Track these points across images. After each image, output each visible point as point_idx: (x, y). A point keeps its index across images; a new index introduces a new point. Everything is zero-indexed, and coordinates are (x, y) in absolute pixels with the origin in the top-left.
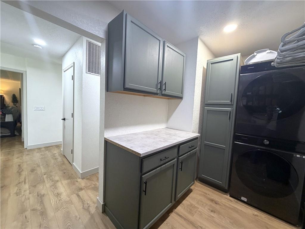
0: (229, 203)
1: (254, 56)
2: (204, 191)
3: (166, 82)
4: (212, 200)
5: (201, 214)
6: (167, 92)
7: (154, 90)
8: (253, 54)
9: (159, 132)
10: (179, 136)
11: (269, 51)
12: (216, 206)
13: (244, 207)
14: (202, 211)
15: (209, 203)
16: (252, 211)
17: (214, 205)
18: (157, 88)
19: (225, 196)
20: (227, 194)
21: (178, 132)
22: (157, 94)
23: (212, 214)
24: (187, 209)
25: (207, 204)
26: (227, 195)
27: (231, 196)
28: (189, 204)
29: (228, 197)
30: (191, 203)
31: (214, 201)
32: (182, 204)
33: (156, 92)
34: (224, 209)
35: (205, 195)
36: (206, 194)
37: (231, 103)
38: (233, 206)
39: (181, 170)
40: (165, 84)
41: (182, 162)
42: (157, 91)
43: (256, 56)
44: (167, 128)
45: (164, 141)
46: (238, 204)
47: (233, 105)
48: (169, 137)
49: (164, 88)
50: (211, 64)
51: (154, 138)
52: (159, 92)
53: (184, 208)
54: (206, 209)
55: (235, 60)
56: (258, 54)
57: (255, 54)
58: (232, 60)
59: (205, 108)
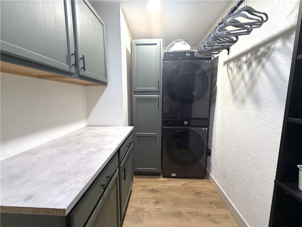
0: (165, 185)
1: (173, 45)
2: (142, 185)
3: (83, 56)
4: (152, 191)
5: (149, 214)
6: (87, 73)
7: (64, 66)
8: (172, 43)
9: (79, 135)
10: (113, 136)
11: (184, 42)
12: (157, 195)
13: (175, 182)
14: (149, 209)
15: (151, 195)
16: (181, 182)
17: (155, 195)
18: (68, 62)
19: (160, 179)
20: (160, 176)
21: (107, 129)
22: (70, 74)
23: (158, 206)
24: (134, 218)
25: (149, 198)
26: (161, 178)
27: (163, 177)
28: (134, 209)
29: (162, 179)
30: (135, 208)
31: (154, 190)
32: (126, 217)
33: (68, 70)
34: (164, 194)
35: (144, 189)
36: (144, 186)
37: (158, 90)
38: (169, 186)
39: (125, 180)
40: (83, 58)
41: (125, 169)
42: (70, 68)
43: (175, 45)
44: (88, 126)
45: (98, 151)
46: (171, 182)
47: (160, 92)
48: (101, 140)
49: (81, 65)
50: (136, 45)
51: (78, 151)
52: (73, 70)
53: (131, 219)
54: (151, 204)
55: (158, 45)
56: (176, 43)
57: (174, 43)
58: (156, 44)
59: (134, 96)
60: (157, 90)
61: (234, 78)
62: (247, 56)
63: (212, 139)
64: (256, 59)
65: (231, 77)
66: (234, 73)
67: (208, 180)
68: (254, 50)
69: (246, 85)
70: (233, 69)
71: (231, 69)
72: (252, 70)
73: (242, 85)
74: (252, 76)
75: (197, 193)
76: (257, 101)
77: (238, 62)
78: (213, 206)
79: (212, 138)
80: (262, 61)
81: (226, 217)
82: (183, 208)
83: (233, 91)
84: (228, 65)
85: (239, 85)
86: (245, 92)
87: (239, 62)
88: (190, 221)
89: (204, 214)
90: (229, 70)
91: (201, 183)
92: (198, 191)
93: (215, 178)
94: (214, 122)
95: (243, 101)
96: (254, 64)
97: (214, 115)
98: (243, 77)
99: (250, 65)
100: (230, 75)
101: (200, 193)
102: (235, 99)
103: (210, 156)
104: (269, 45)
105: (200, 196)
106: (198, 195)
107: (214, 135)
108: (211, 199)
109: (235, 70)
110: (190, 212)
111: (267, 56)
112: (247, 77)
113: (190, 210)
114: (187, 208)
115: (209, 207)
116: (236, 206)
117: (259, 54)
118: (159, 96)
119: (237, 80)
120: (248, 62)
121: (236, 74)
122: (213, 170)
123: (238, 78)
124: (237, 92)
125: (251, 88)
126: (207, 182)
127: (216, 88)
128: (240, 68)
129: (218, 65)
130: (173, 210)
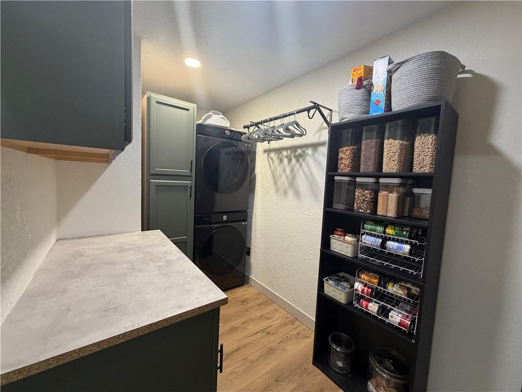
1: (210, 116)
8: (209, 113)
11: (222, 116)
47: (191, 176)
50: (157, 102)
55: (191, 111)
57: (211, 114)
58: (188, 110)
59: (151, 181)
60: (189, 174)
61: (275, 168)
62: (287, 152)
63: (251, 235)
64: (295, 156)
65: (273, 168)
66: (275, 164)
67: (249, 285)
68: (294, 148)
69: (287, 178)
70: (274, 160)
71: (272, 159)
72: (292, 165)
73: (284, 177)
74: (292, 171)
75: (243, 301)
76: (297, 193)
77: (279, 154)
78: (262, 306)
79: (251, 233)
80: (299, 160)
81: (276, 310)
82: (235, 322)
83: (276, 183)
84: (268, 154)
85: (280, 176)
86: (286, 184)
87: (281, 155)
88: (247, 329)
89: (257, 317)
90: (270, 160)
91: (243, 290)
92: (243, 299)
93: (257, 279)
94: (254, 214)
95: (286, 193)
96: (294, 161)
97: (253, 206)
98: (284, 170)
99: (290, 161)
100: (272, 165)
101: (246, 300)
102: (277, 190)
103: (249, 255)
104: (304, 149)
105: (247, 303)
106: (245, 303)
107: (253, 229)
108: (258, 302)
109: (277, 162)
110: (243, 321)
111: (303, 157)
112: (288, 171)
113: (243, 320)
114: (239, 320)
115: (258, 309)
116: (282, 296)
117: (297, 153)
118: (191, 183)
119: (278, 172)
120: (288, 157)
121: (278, 165)
122: (254, 270)
123: (280, 169)
124: (279, 183)
125: (292, 182)
126: (248, 287)
127: (255, 175)
128: (281, 161)
129: (257, 151)
130: (225, 329)
